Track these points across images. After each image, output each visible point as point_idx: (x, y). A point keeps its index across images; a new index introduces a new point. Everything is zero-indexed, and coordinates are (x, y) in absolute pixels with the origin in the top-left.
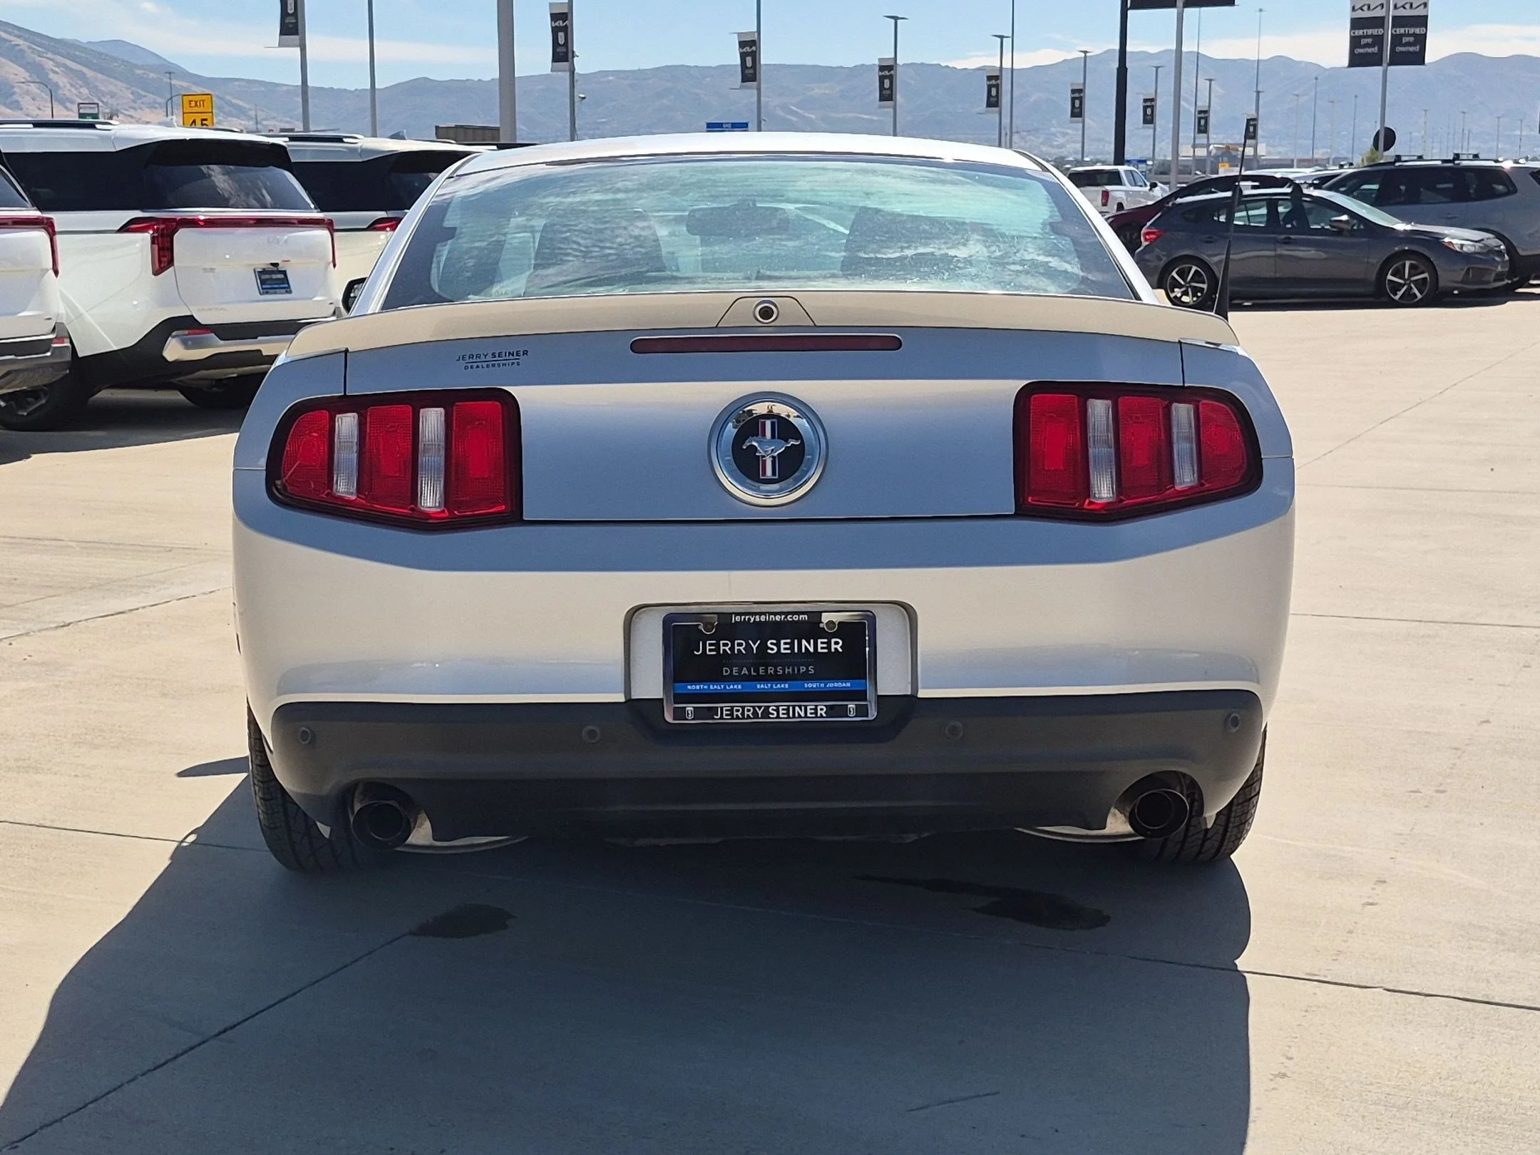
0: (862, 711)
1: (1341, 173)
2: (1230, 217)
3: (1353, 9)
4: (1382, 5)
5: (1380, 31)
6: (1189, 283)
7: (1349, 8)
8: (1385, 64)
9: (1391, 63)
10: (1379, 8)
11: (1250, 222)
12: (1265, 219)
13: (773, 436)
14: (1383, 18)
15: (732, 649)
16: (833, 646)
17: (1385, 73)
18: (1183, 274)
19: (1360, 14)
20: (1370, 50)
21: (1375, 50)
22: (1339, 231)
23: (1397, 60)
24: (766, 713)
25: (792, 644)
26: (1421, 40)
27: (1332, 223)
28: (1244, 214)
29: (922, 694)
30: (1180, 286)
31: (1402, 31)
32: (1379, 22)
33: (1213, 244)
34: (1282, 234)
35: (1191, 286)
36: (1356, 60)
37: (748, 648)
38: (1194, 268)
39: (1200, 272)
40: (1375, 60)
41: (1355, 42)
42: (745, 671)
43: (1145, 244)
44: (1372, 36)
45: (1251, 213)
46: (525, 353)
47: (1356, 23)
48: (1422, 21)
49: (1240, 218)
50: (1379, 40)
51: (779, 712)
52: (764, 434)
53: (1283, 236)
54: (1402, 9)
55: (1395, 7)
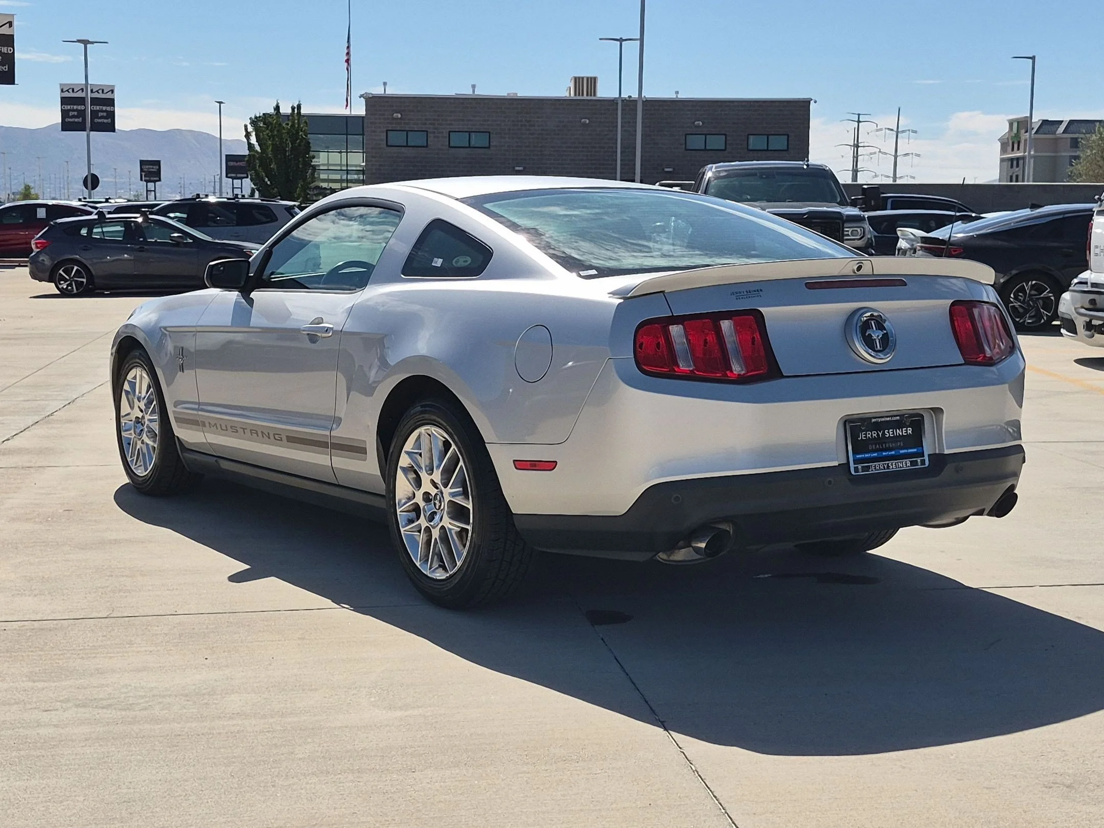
0: (923, 462)
1: (160, 204)
2: (90, 232)
3: (62, 91)
4: (82, 90)
5: (82, 107)
6: (73, 278)
7: (59, 91)
8: (88, 130)
9: (92, 130)
10: (81, 91)
11: (104, 236)
12: (122, 235)
13: (876, 329)
14: (83, 99)
15: (872, 436)
16: (908, 431)
17: (88, 136)
18: (67, 272)
19: (66, 95)
20: (76, 120)
21: (80, 120)
22: (177, 243)
23: (96, 128)
24: (888, 467)
25: (893, 431)
26: (112, 115)
27: (172, 238)
28: (100, 230)
29: (946, 452)
30: (66, 280)
31: (98, 108)
32: (82, 101)
33: (87, 251)
34: (137, 245)
35: (74, 280)
36: (66, 126)
37: (878, 435)
38: (76, 268)
39: (80, 271)
40: (80, 127)
41: (65, 114)
42: (878, 446)
43: (36, 250)
44: (77, 110)
45: (105, 229)
46: (761, 290)
47: (64, 101)
48: (111, 102)
49: (97, 233)
50: (82, 113)
51: (894, 466)
52: (873, 328)
53: (138, 247)
54: (96, 93)
55: (92, 91)
